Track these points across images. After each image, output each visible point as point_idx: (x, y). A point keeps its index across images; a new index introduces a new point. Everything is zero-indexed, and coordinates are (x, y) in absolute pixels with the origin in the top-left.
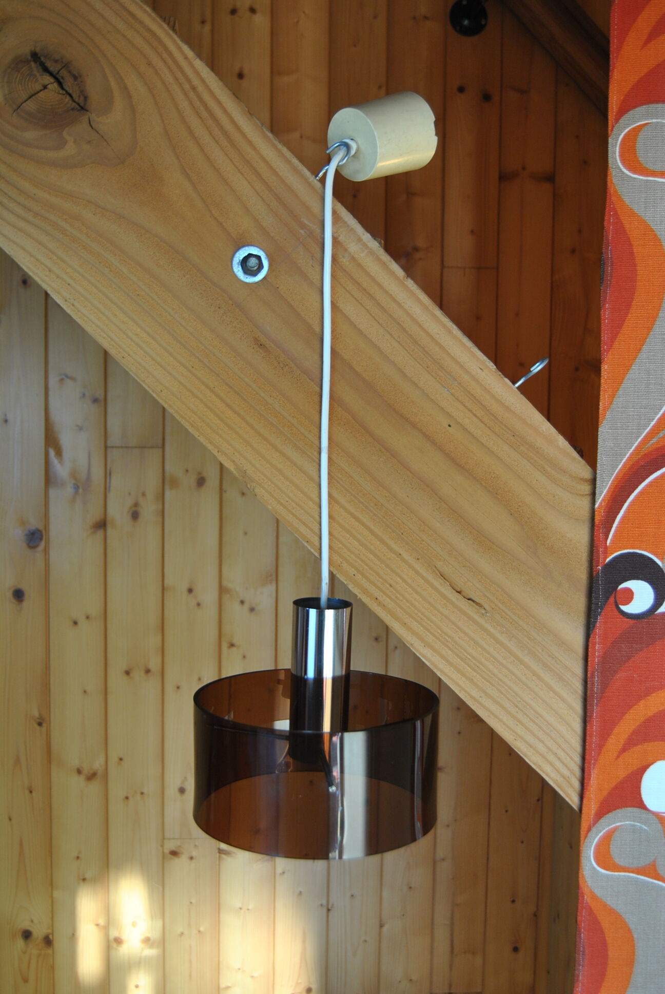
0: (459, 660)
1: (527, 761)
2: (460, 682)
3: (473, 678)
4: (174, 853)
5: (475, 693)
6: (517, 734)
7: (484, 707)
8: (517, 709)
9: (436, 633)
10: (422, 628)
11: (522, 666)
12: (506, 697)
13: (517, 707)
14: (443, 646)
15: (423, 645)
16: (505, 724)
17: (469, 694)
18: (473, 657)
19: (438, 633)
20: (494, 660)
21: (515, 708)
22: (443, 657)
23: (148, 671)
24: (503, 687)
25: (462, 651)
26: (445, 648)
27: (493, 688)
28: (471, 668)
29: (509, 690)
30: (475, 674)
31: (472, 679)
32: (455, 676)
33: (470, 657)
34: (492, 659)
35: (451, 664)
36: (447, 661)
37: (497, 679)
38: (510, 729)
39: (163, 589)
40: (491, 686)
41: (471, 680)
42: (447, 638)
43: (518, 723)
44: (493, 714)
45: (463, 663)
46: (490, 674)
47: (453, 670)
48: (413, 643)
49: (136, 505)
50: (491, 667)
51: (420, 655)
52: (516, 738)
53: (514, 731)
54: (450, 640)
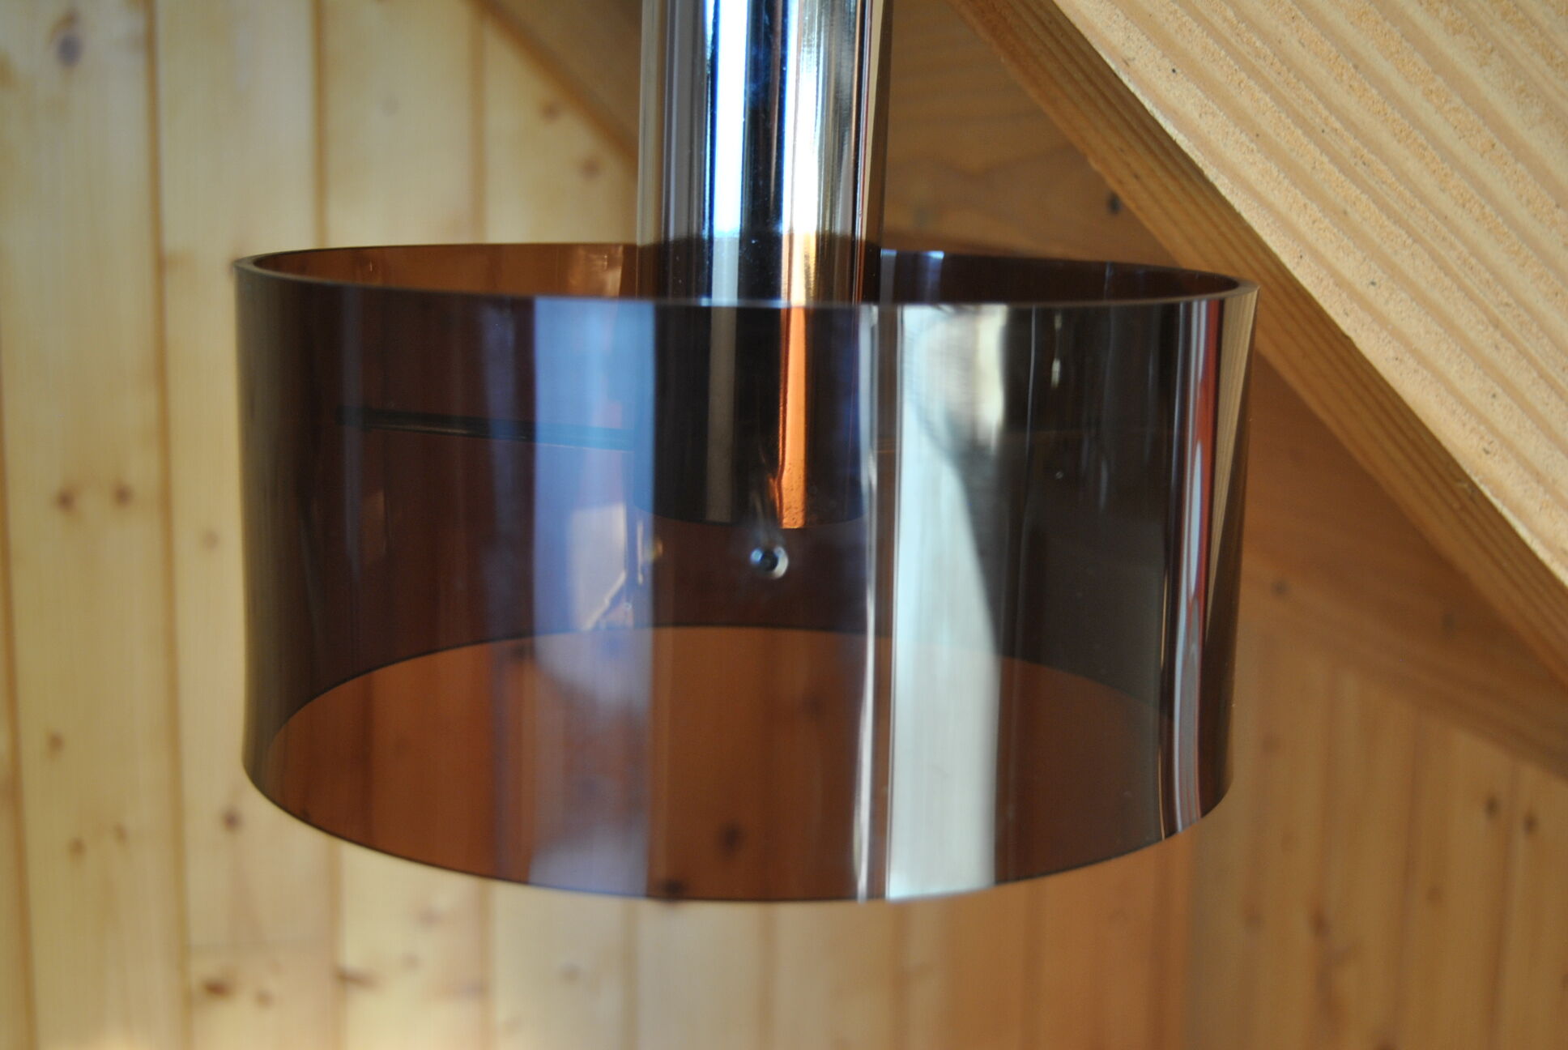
0: (1299, 132)
1: (1523, 531)
2: (1302, 224)
3: (1349, 209)
4: (217, 989)
5: (1350, 266)
6: (1492, 430)
7: (1381, 320)
8: (1498, 335)
9: (1217, 20)
11: (1520, 166)
12: (1462, 287)
13: (1497, 325)
14: (1243, 75)
15: (1167, 64)
16: (1452, 391)
17: (1334, 273)
18: (1351, 125)
19: (1225, 19)
20: (1422, 139)
21: (1491, 329)
22: (1241, 119)
23: (122, 496)
24: (1452, 246)
25: (1313, 97)
26: (1252, 83)
27: (1416, 247)
28: (1342, 170)
29: (1473, 261)
30: (1354, 191)
31: (1345, 213)
32: (1282, 196)
33: (1338, 125)
34: (1416, 133)
35: (1271, 151)
36: (1258, 136)
37: (1432, 218)
38: (1471, 409)
39: (161, 264)
40: (1409, 241)
41: (1339, 216)
42: (1258, 44)
43: (1498, 390)
44: (1415, 353)
45: (1312, 147)
46: (1408, 194)
47: (1275, 171)
48: (1131, 54)
49: (70, 19)
50: (1412, 166)
51: (1156, 105)
52: (1489, 448)
53: (1482, 419)
54: (1268, 52)
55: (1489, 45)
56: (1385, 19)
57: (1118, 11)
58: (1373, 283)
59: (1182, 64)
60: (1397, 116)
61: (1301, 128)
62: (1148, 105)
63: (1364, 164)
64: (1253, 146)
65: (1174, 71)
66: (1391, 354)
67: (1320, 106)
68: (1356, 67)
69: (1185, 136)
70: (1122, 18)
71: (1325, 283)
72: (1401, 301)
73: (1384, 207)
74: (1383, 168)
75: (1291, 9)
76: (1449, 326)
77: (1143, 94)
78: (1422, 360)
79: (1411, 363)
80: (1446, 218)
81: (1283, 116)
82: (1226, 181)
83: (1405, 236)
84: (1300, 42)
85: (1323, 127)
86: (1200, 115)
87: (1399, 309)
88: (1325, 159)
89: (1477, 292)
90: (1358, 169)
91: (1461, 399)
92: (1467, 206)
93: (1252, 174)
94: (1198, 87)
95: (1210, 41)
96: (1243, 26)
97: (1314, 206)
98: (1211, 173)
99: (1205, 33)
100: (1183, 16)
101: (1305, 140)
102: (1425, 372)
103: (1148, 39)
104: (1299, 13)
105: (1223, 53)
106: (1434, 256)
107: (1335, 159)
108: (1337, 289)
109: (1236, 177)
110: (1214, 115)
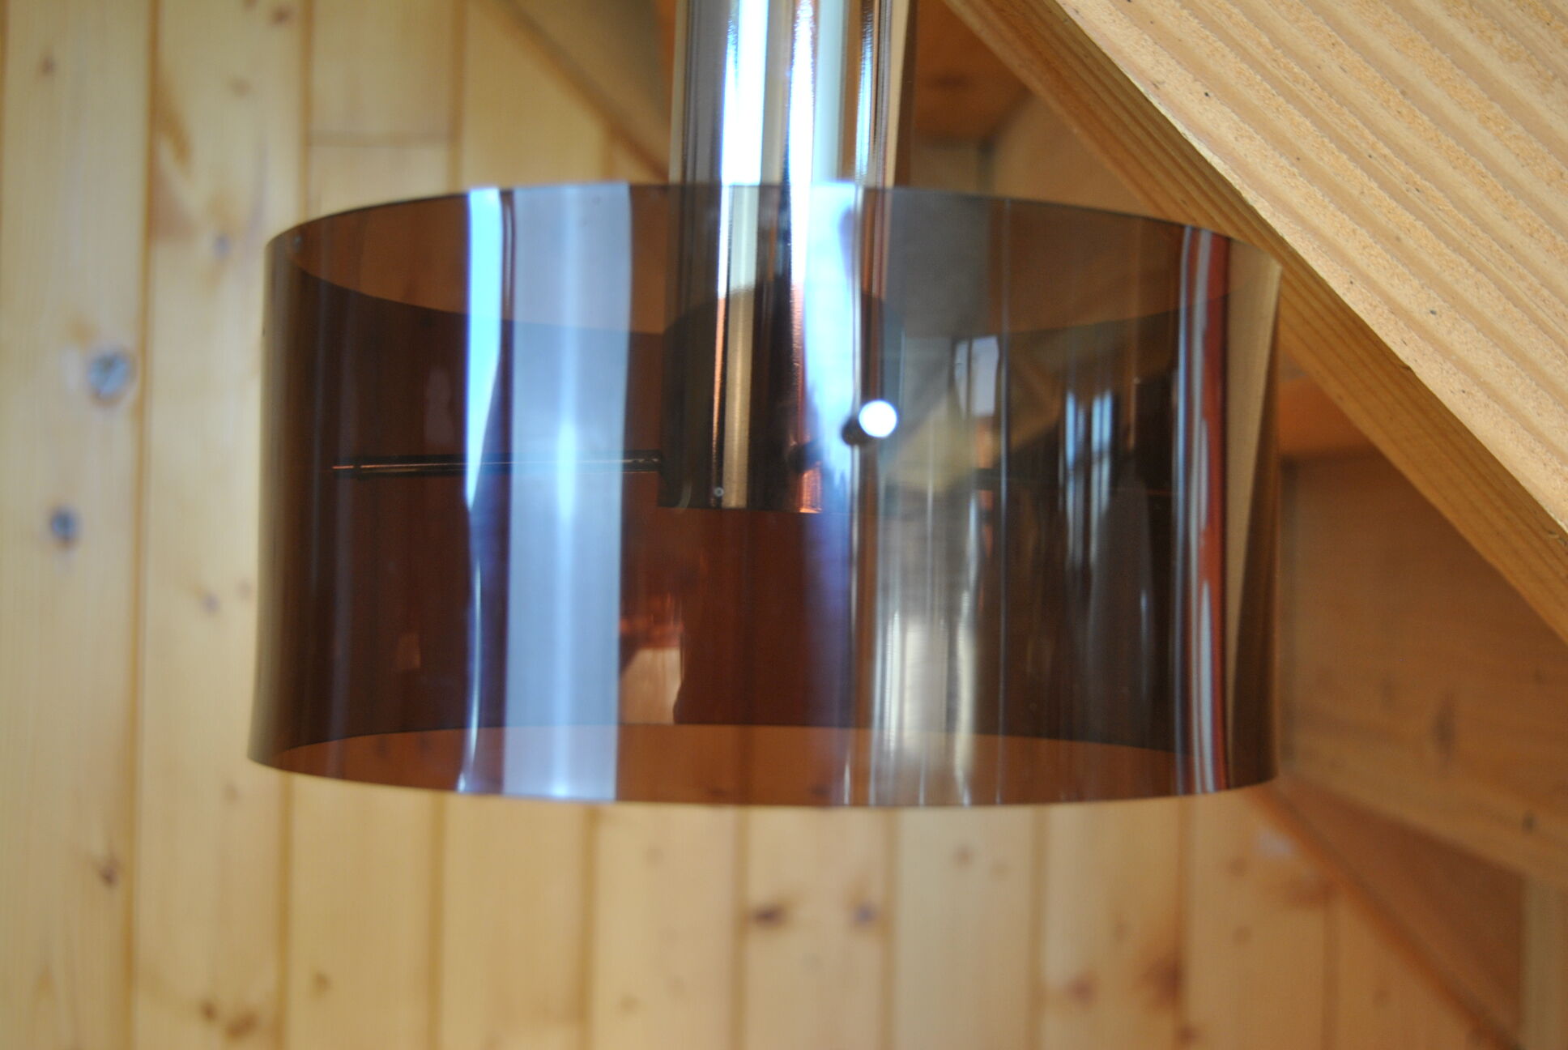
0: (1344, 157)
2: (1351, 248)
3: (1402, 236)
5: (1406, 293)
7: (1444, 350)
9: (1251, 46)
10: (1195, 22)
12: (1535, 320)
14: (1281, 100)
15: (1199, 88)
16: (1529, 428)
17: (1388, 300)
18: (1401, 151)
19: (1260, 44)
20: (1480, 167)
22: (1279, 142)
25: (1358, 123)
26: (1291, 107)
27: (1480, 276)
28: (1393, 196)
29: (1545, 292)
30: (1408, 218)
31: (1398, 239)
32: (1330, 220)
33: (1386, 151)
34: (1473, 160)
35: (1314, 175)
36: (1299, 159)
37: (1496, 247)
40: (1472, 270)
41: (1392, 242)
42: (1297, 69)
44: (1483, 385)
45: (1359, 172)
46: (1468, 222)
47: (1319, 195)
48: (1159, 77)
50: (1472, 193)
51: (1188, 127)
54: (1308, 78)
55: (1550, 73)
56: (1433, 46)
57: (1147, 37)
58: (1433, 312)
59: (1215, 88)
60: (1452, 142)
61: (1345, 153)
62: (1180, 128)
63: (1417, 190)
64: (1295, 170)
65: (1207, 94)
66: (1457, 386)
67: (1366, 132)
68: (1403, 93)
69: (1220, 158)
70: (1150, 42)
71: (1379, 310)
72: (1465, 332)
73: (1441, 234)
74: (1439, 195)
75: (1330, 36)
76: (1520, 358)
77: (1174, 117)
78: (1493, 395)
79: (1480, 396)
80: (1511, 247)
81: (1326, 140)
82: (1267, 204)
83: (1467, 265)
84: (1341, 68)
85: (1371, 152)
86: (1236, 139)
87: (1462, 338)
88: (1374, 185)
89: (1552, 324)
90: (1410, 195)
91: (1540, 437)
92: (1536, 235)
93: (1295, 198)
94: (1234, 111)
95: (1244, 66)
96: (1278, 52)
97: (1364, 231)
98: (1250, 196)
99: (1238, 59)
100: (1215, 41)
101: (1351, 165)
102: (1496, 406)
103: (1179, 63)
104: (1340, 40)
105: (1259, 77)
106: (1501, 286)
107: (1384, 185)
108: (1393, 317)
109: (1277, 201)
110: (1251, 138)
